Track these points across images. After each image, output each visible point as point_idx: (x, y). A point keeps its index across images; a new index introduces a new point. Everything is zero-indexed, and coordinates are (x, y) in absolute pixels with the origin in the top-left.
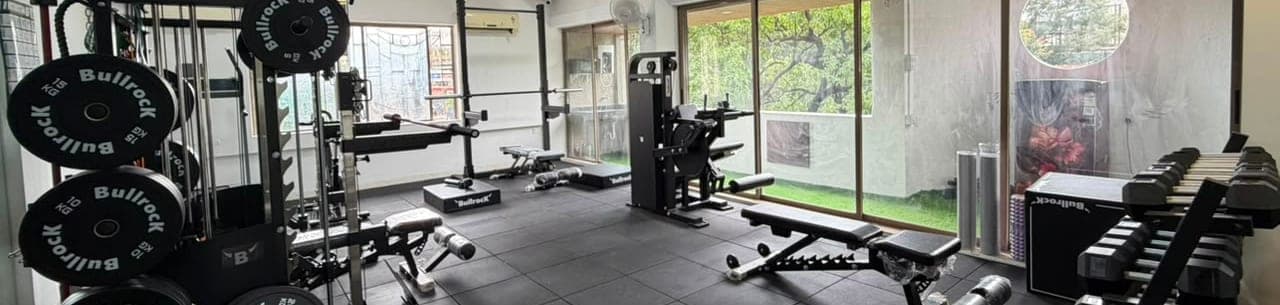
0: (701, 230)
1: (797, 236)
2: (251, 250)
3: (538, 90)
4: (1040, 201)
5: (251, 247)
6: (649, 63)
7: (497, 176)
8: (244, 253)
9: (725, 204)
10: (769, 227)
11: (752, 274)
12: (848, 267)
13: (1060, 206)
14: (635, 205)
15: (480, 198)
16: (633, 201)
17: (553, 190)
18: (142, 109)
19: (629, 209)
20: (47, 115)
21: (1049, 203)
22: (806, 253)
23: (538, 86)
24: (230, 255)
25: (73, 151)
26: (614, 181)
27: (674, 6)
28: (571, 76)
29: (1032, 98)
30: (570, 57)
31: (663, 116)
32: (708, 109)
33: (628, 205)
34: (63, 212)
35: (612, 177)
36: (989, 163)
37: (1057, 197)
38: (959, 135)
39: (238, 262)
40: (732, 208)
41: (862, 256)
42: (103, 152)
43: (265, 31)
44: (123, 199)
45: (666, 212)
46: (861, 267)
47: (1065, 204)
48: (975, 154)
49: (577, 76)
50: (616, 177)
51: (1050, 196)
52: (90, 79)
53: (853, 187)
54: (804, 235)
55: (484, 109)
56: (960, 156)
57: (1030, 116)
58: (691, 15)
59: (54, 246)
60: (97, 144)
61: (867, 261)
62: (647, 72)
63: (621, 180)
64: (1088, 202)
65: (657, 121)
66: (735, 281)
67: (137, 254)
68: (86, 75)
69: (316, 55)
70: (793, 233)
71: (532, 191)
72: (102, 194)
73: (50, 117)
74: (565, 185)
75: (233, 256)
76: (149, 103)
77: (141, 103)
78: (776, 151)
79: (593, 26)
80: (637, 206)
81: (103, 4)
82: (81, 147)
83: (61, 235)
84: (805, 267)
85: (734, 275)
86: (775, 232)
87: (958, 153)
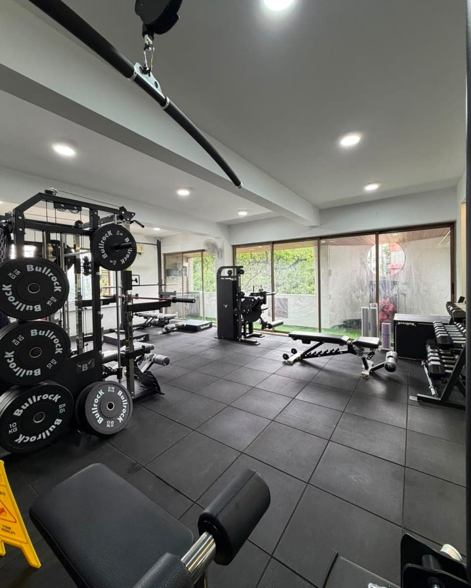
0: (258, 346)
1: (313, 343)
2: (89, 363)
3: (157, 284)
4: (399, 323)
5: (89, 362)
6: (229, 271)
7: (136, 328)
8: (86, 365)
9: (261, 335)
10: (301, 341)
11: (295, 361)
12: (339, 353)
13: (406, 325)
14: (220, 337)
15: (140, 338)
16: (218, 336)
17: (172, 333)
18: (55, 287)
19: (217, 340)
20: (10, 289)
21: (402, 324)
22: (317, 350)
23: (157, 282)
24: (80, 366)
25: (22, 310)
26: (202, 328)
27: (231, 245)
28: (167, 277)
29: (387, 286)
30: (167, 268)
31: (237, 295)
32: (255, 292)
33: (215, 338)
34: (15, 344)
35: (201, 326)
36: (374, 311)
37: (405, 322)
38: (360, 301)
39: (84, 370)
40: (264, 336)
41: (345, 348)
42: (36, 310)
43: (102, 249)
44: (44, 336)
45: (239, 339)
46: (344, 352)
47: (408, 324)
48: (368, 308)
49: (171, 277)
50: (203, 326)
51: (402, 321)
52: (32, 270)
53: (318, 327)
54: (318, 342)
55: (137, 293)
56: (363, 309)
57: (386, 292)
58: (238, 250)
59: (10, 363)
60: (33, 306)
61: (347, 350)
62: (228, 275)
63: (204, 327)
64: (416, 323)
65: (234, 298)
66: (290, 364)
67: (49, 366)
68: (30, 268)
69: (123, 261)
70: (312, 342)
71: (161, 334)
72: (34, 334)
73: (11, 291)
74: (176, 331)
75: (82, 366)
76: (58, 284)
77: (55, 284)
78: (282, 310)
79: (183, 253)
80: (221, 338)
81: (21, 229)
82: (26, 307)
83: (14, 357)
84: (319, 355)
85: (289, 362)
86: (304, 342)
87: (362, 307)
